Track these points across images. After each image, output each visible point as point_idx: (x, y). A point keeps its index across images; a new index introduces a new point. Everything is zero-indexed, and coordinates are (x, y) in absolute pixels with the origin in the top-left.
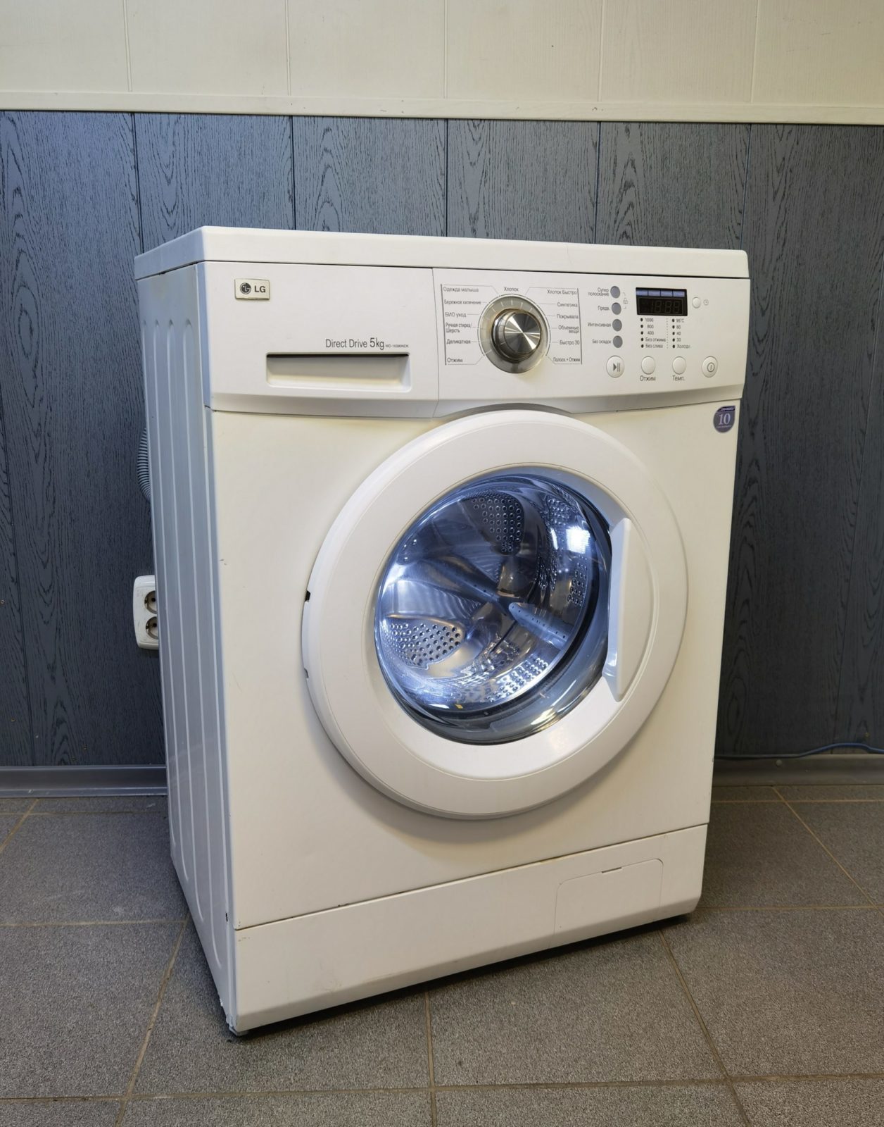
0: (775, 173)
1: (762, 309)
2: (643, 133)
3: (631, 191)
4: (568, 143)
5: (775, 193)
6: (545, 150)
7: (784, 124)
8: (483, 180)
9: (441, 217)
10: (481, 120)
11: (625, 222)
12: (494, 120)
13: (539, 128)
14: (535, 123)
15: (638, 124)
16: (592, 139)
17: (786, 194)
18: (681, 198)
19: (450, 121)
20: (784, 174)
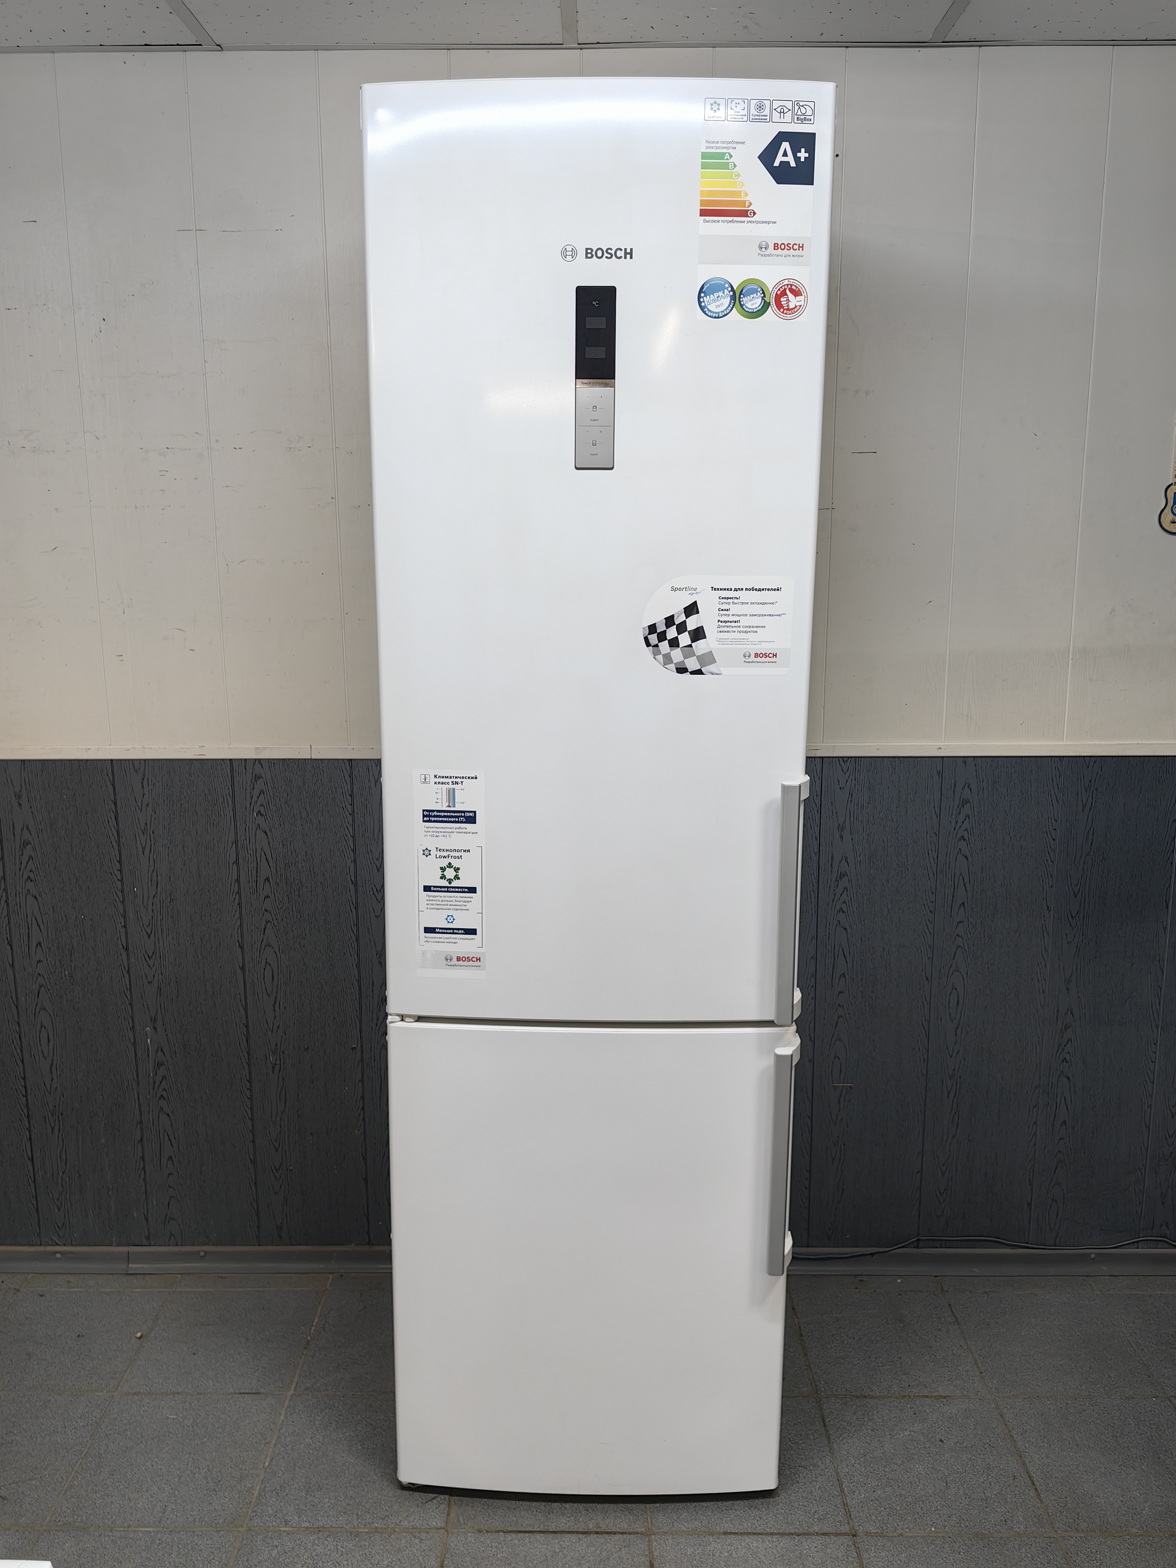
0: (1084, 791)
1: (1074, 892)
2: (977, 764)
3: (967, 806)
4: (917, 771)
5: (1084, 806)
6: (899, 777)
7: (1090, 757)
8: (850, 800)
9: (816, 826)
10: (849, 757)
11: (963, 828)
12: (859, 757)
13: (895, 762)
14: (891, 759)
15: (973, 759)
16: (937, 769)
17: (1093, 807)
18: (1008, 811)
19: (824, 759)
20: (1091, 793)
